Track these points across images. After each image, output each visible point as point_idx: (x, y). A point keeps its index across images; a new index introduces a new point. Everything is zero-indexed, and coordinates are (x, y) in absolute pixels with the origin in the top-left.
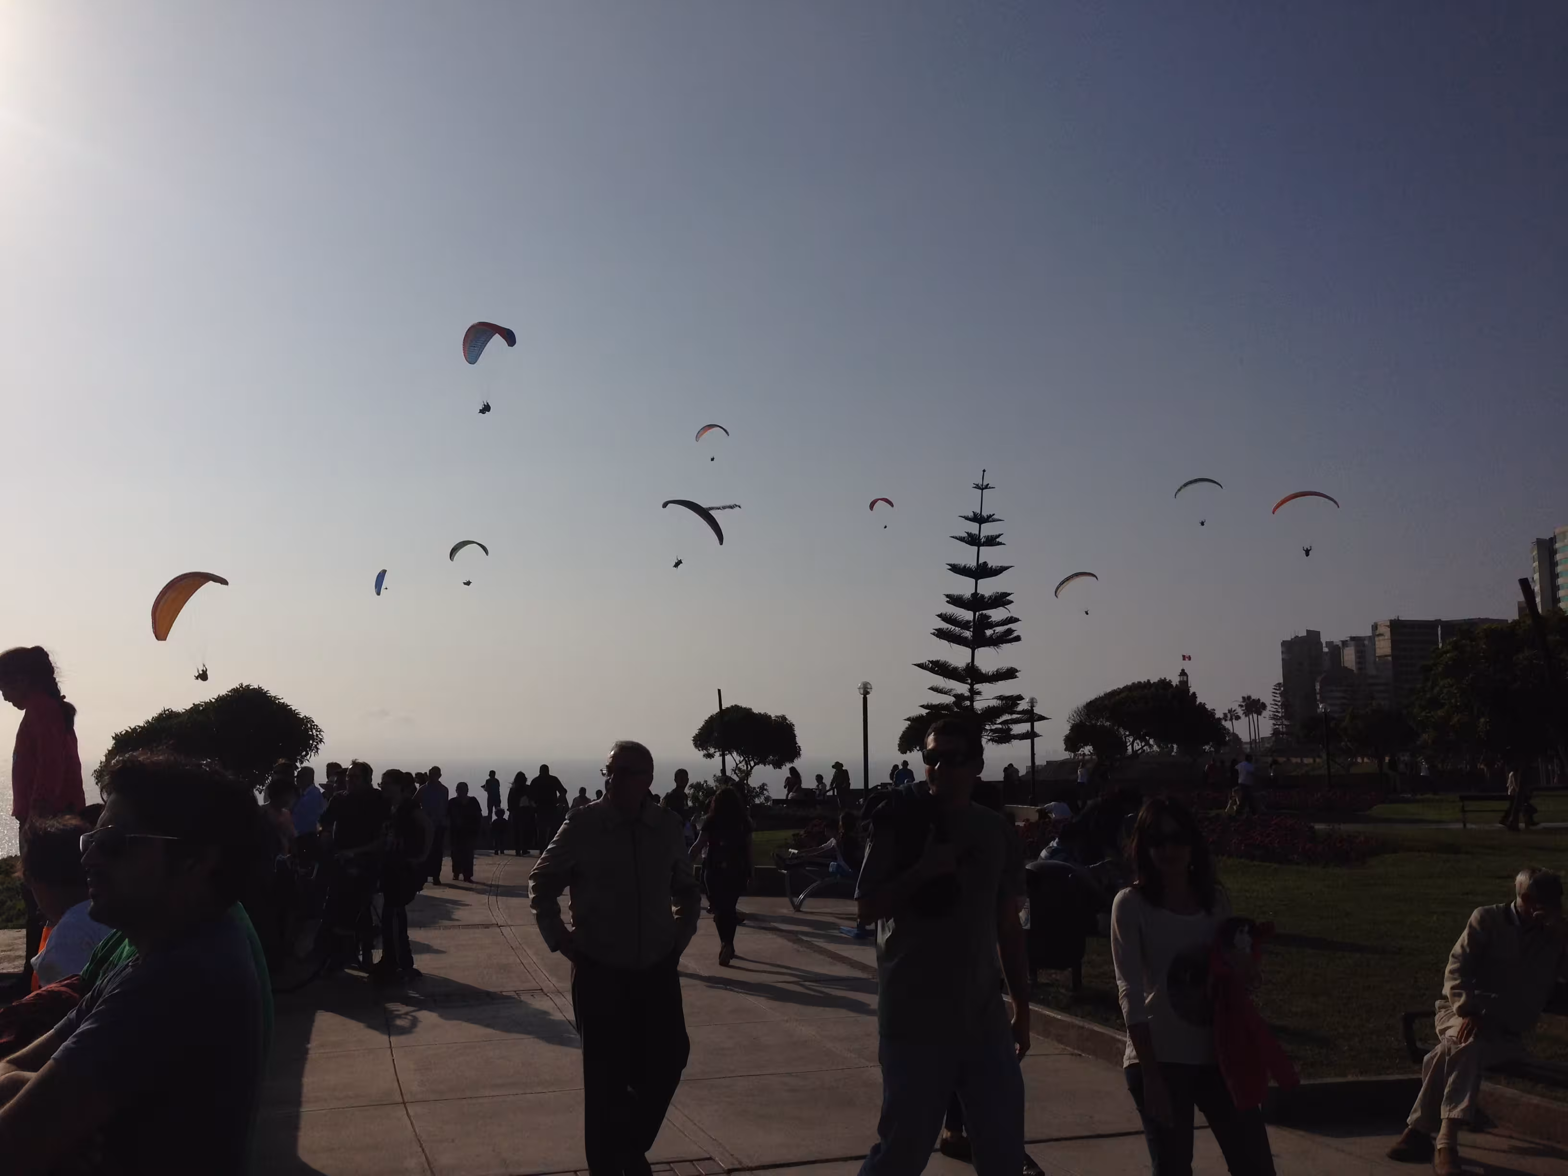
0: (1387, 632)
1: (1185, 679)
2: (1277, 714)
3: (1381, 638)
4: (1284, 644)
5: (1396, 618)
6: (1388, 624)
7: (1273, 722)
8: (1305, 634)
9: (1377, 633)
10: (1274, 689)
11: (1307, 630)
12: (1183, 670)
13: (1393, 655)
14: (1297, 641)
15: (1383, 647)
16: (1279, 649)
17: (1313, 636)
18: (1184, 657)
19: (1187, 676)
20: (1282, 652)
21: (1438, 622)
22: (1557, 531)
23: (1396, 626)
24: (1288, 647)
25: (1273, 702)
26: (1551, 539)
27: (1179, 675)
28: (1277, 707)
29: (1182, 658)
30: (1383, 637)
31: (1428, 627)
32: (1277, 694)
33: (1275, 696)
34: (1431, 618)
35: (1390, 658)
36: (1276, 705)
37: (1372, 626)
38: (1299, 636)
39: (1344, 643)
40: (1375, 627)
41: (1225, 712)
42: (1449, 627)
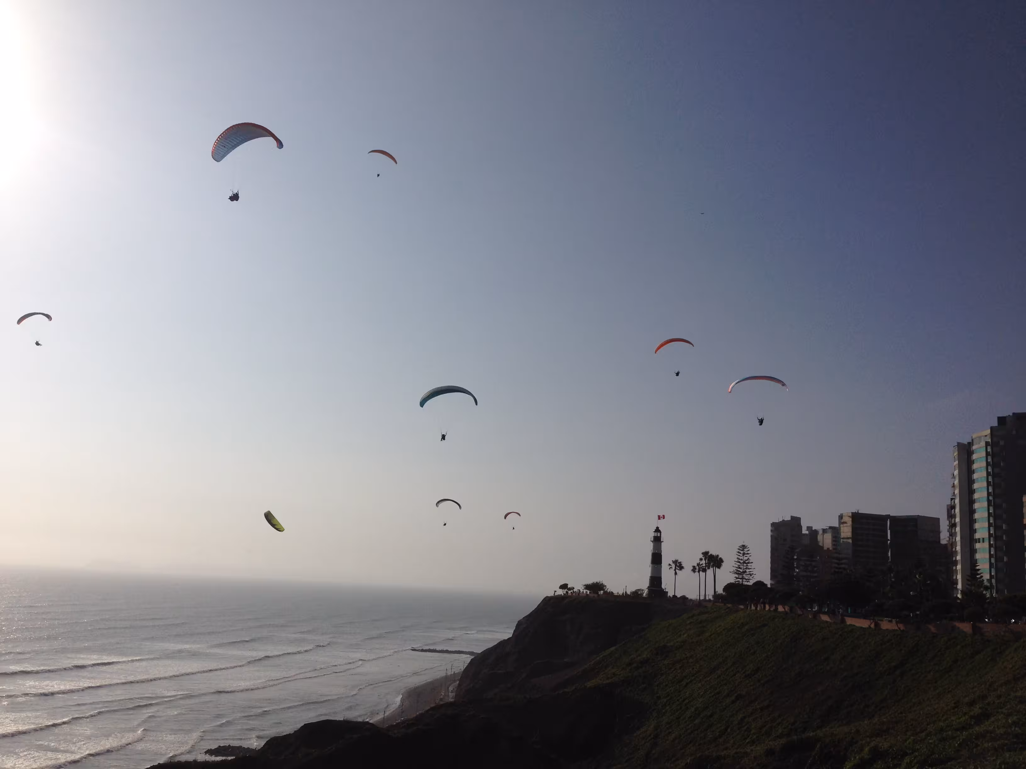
0: (849, 521)
1: (659, 535)
2: (739, 569)
3: (845, 525)
4: (773, 524)
5: (857, 512)
6: (850, 515)
7: (737, 576)
8: (789, 519)
9: (842, 522)
10: (739, 549)
11: (791, 516)
12: (657, 528)
13: (853, 538)
14: (784, 523)
15: (846, 531)
16: (769, 528)
17: (796, 522)
18: (659, 518)
19: (660, 532)
20: (771, 531)
21: (888, 516)
22: (974, 436)
23: (857, 517)
24: (777, 527)
25: (737, 560)
26: (969, 443)
27: (654, 532)
28: (739, 564)
29: (657, 517)
30: (846, 524)
31: (880, 520)
32: (741, 553)
33: (739, 556)
34: (884, 513)
35: (850, 541)
36: (739, 562)
37: (839, 516)
38: (785, 520)
39: (824, 531)
40: (841, 517)
41: (694, 565)
42: (897, 521)
